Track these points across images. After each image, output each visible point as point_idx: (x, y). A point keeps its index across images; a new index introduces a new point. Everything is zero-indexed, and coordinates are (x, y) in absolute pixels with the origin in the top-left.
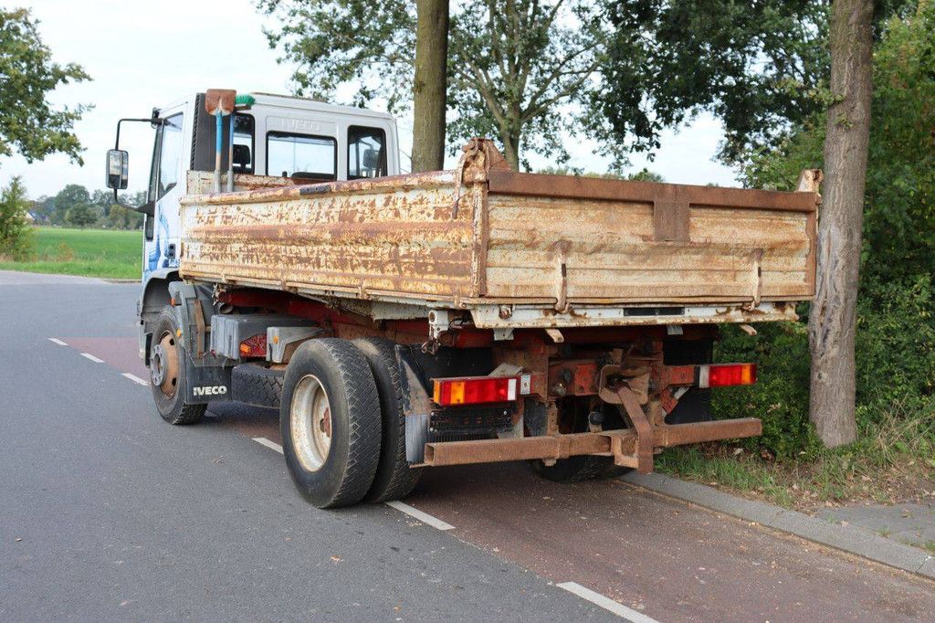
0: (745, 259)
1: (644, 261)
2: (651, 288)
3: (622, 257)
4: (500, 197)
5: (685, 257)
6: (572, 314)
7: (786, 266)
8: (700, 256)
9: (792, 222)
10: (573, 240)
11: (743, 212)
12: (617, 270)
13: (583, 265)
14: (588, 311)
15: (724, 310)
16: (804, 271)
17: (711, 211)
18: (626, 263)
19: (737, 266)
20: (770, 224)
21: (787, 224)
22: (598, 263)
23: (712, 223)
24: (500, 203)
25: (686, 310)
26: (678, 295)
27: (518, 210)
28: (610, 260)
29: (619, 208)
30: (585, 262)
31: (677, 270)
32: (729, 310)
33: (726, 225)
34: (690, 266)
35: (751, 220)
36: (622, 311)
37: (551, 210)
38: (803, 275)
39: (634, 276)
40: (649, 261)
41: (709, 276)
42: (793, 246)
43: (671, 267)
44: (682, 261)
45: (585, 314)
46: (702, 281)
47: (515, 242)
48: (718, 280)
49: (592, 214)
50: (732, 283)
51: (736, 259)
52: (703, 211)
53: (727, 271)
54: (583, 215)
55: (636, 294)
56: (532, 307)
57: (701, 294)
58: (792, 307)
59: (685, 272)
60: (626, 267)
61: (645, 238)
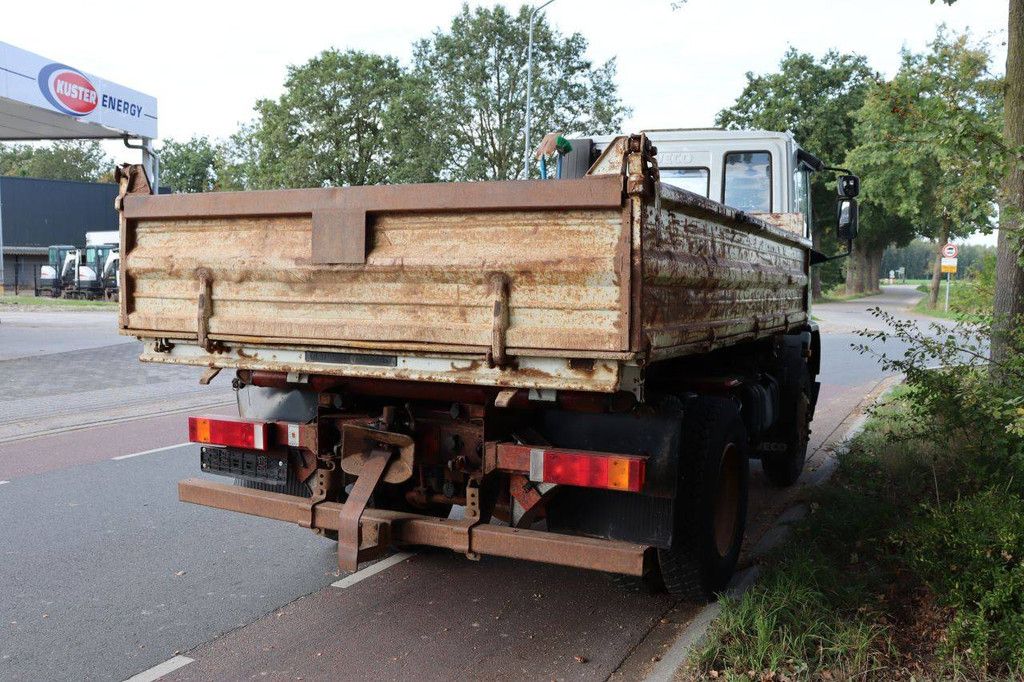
0: (481, 288)
1: (311, 290)
2: (317, 327)
3: (280, 286)
4: (150, 224)
5: (374, 285)
6: (240, 353)
7: (570, 301)
8: (399, 285)
9: (583, 228)
10: (211, 267)
11: (481, 218)
12: (275, 302)
13: (233, 296)
14: (258, 351)
15: (467, 364)
16: (613, 309)
17: (424, 219)
18: (284, 294)
19: (465, 300)
20: (535, 232)
21: (571, 232)
22: (252, 293)
23: (421, 238)
24: (148, 230)
25: (400, 360)
26: (358, 337)
27: (167, 236)
28: (267, 290)
29: (280, 225)
30: (237, 293)
31: (366, 304)
32: (475, 365)
33: (447, 237)
34: (383, 298)
35: (493, 229)
36: (304, 355)
37: (201, 233)
38: (614, 316)
39: (301, 311)
40: (318, 292)
41: (419, 313)
42: (572, 268)
43: (352, 299)
44: (367, 291)
45: (256, 355)
46: (406, 319)
47: (153, 270)
48: (434, 319)
49: (244, 234)
50: (460, 324)
51: (464, 288)
52: (409, 220)
53: (449, 306)
54: (233, 237)
55: (296, 333)
56: (185, 342)
57: (398, 338)
58: (610, 371)
59: (376, 306)
60: (284, 299)
61: (298, 260)
